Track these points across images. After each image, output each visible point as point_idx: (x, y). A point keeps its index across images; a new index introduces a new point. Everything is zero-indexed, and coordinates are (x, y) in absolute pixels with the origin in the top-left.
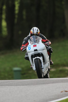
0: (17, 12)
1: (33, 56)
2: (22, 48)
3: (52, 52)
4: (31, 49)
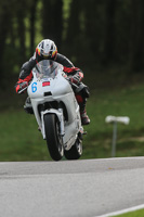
0: (66, 16)
1: (41, 107)
2: (18, 87)
4: (37, 89)
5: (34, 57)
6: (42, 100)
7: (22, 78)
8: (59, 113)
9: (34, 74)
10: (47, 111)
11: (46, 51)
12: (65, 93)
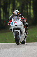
1: (14, 29)
2: (8, 23)
3: (28, 26)
5: (13, 15)
6: (14, 27)
7: (9, 21)
8: (19, 31)
9: (12, 20)
10: (15, 31)
11: (16, 13)
12: (21, 26)
